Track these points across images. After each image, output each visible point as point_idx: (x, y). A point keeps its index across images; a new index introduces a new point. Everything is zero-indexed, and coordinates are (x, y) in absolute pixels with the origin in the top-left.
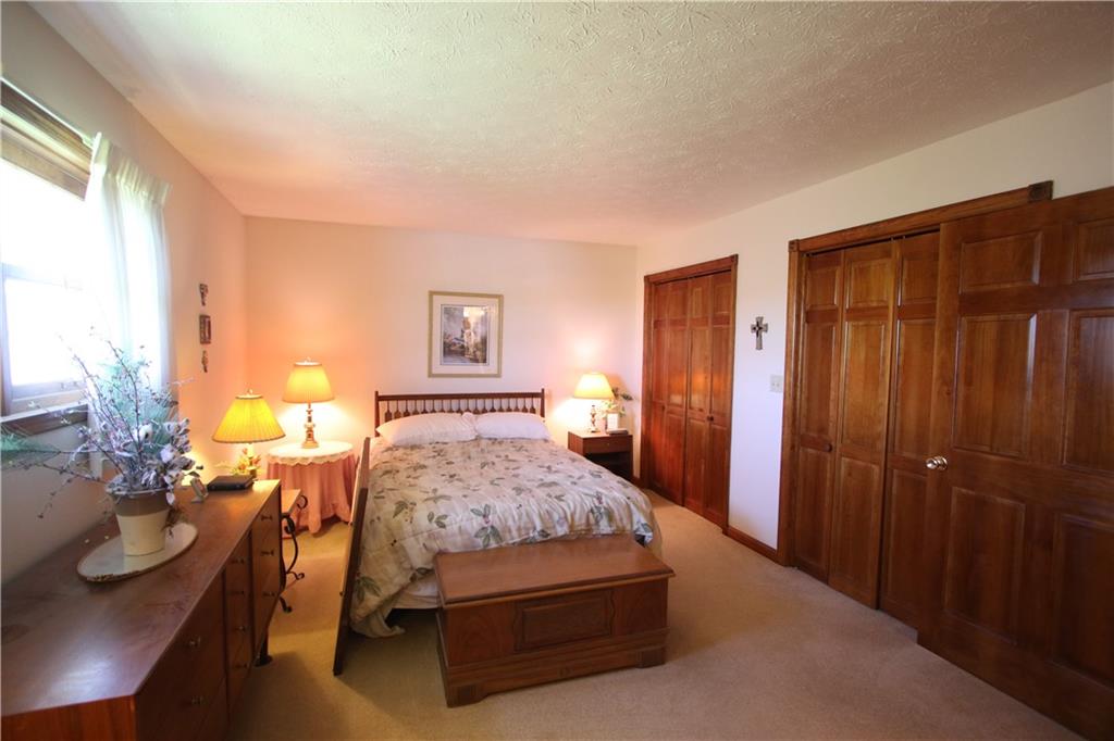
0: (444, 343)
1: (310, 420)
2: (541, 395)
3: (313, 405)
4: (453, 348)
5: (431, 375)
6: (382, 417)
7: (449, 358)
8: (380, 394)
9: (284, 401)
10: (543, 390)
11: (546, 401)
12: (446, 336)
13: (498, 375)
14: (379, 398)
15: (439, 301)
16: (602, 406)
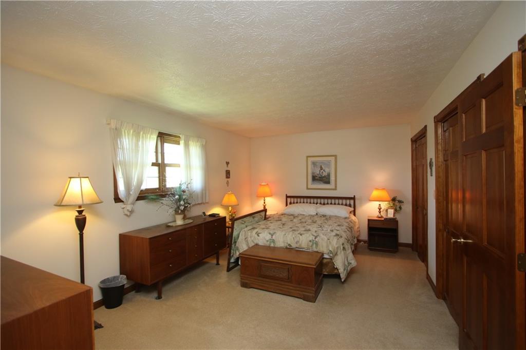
0: (313, 176)
1: (264, 203)
2: (354, 198)
3: (266, 199)
4: (316, 178)
5: (308, 189)
6: (288, 203)
7: (315, 182)
8: (288, 195)
9: (257, 196)
10: (354, 196)
11: (356, 201)
12: (313, 173)
13: (335, 189)
14: (287, 197)
15: (310, 160)
16: (384, 205)
